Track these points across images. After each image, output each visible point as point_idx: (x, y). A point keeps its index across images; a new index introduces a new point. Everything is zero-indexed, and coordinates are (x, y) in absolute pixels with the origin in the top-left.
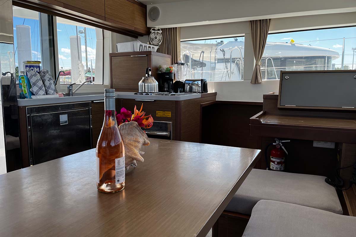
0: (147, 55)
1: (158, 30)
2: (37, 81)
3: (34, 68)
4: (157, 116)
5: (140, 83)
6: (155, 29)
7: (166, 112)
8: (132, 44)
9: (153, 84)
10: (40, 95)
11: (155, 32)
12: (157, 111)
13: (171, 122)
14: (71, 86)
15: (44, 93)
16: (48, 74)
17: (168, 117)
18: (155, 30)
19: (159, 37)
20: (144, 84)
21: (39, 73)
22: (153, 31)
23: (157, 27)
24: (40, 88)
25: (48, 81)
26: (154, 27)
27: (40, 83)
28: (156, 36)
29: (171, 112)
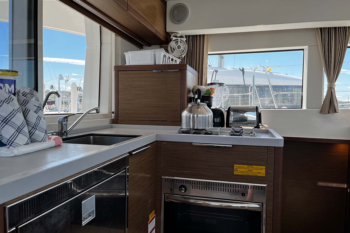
0: (180, 70)
1: (181, 37)
2: (12, 114)
3: (4, 86)
4: (235, 173)
5: (185, 113)
6: (178, 35)
7: (254, 166)
8: (153, 52)
9: (207, 115)
10: (19, 145)
11: (177, 39)
12: (235, 165)
13: (265, 185)
14: (66, 120)
15: (26, 139)
16: (34, 98)
17: (258, 175)
18: (176, 37)
19: (184, 46)
20: (192, 115)
21: (14, 94)
22: (174, 38)
23: (180, 33)
24: (19, 130)
25: (35, 112)
26: (175, 33)
27: (19, 119)
28: (179, 45)
29: (264, 167)
